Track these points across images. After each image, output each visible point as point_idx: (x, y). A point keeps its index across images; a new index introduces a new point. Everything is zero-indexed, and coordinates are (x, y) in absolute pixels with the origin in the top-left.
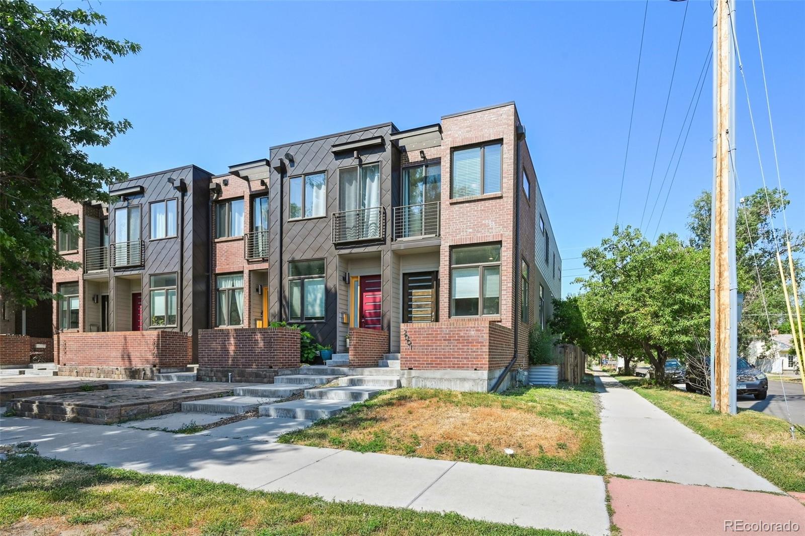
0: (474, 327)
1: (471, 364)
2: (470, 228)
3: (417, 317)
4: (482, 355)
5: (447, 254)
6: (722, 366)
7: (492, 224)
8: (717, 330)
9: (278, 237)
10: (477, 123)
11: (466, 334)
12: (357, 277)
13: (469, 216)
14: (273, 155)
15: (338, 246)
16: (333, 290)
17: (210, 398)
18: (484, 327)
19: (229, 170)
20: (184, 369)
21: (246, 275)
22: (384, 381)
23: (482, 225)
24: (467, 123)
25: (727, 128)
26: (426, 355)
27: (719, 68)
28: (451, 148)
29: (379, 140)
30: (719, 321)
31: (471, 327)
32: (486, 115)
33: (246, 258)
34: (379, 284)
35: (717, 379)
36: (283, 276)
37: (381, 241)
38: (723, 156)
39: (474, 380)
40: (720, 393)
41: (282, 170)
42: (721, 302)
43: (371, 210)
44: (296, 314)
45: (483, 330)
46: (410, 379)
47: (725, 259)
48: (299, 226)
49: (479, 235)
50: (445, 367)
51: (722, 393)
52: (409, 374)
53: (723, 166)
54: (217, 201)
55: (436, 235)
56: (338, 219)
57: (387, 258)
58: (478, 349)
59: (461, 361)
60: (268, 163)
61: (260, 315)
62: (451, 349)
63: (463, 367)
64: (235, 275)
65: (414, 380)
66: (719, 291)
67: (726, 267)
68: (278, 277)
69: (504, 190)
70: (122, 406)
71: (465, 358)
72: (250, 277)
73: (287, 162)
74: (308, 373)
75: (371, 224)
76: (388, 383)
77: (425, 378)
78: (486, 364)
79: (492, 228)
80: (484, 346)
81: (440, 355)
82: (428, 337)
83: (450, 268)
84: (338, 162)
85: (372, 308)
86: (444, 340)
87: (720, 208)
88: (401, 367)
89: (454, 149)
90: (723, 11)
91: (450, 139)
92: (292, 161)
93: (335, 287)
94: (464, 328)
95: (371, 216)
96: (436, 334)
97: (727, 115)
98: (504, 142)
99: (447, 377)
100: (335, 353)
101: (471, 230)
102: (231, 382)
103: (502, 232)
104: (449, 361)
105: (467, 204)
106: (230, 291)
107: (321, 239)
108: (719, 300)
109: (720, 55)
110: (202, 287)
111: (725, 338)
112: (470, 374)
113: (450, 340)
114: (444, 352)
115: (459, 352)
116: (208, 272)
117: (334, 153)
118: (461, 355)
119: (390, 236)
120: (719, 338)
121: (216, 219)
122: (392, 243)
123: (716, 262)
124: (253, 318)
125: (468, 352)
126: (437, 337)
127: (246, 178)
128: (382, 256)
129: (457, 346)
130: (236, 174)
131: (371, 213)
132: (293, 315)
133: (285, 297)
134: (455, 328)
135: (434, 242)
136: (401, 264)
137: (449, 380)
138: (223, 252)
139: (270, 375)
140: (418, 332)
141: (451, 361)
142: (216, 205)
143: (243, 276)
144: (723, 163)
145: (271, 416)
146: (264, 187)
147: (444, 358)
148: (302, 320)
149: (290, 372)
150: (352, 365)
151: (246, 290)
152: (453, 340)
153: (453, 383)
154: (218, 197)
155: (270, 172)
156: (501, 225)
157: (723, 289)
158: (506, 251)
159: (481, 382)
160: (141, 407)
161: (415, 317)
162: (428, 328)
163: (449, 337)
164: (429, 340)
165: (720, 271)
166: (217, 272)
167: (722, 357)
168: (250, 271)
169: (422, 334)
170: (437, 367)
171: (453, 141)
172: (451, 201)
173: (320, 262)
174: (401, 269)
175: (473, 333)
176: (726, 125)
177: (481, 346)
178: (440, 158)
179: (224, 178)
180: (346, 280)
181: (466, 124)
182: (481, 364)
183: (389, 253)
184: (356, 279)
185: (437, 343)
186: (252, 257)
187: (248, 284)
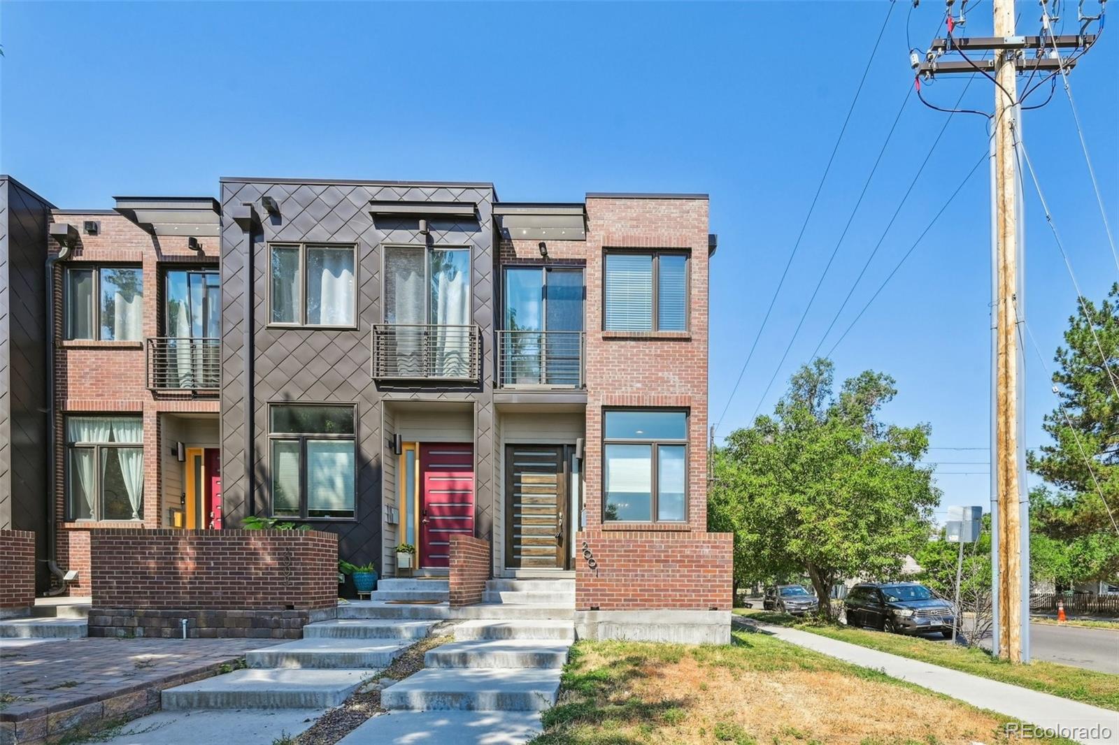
0: (709, 542)
1: (704, 601)
2: (639, 382)
3: (530, 519)
4: (723, 586)
5: (599, 418)
6: (1011, 601)
7: (673, 378)
8: (1003, 554)
9: (245, 352)
10: (648, 215)
11: (695, 552)
12: (414, 444)
13: (636, 362)
14: (228, 195)
15: (381, 384)
16: (373, 463)
17: (207, 677)
18: (725, 542)
19: (115, 204)
20: (29, 612)
21: (150, 420)
22: (549, 629)
23: (658, 379)
24: (632, 213)
25: (1014, 293)
26: (624, 585)
27: (1000, 211)
28: (603, 248)
29: (470, 210)
30: (1007, 542)
31: (704, 542)
32: (664, 207)
33: (151, 387)
34: (470, 460)
35: (1005, 617)
36: (257, 430)
37: (475, 386)
38: (1009, 328)
39: (709, 626)
40: (1009, 636)
41: (253, 227)
42: (1009, 518)
43: (448, 329)
44: (287, 503)
45: (724, 548)
46: (593, 628)
47: (1013, 462)
48: (292, 340)
49: (653, 394)
50: (659, 606)
51: (1011, 635)
52: (593, 617)
53: (1010, 342)
54: (66, 263)
55: (577, 387)
56: (382, 337)
57: (485, 415)
58: (715, 576)
59: (686, 596)
60: (217, 208)
61: (178, 500)
62: (668, 576)
63: (690, 605)
64: (116, 419)
65: (601, 628)
66: (1006, 503)
67: (1014, 472)
68: (245, 429)
69: (693, 329)
70: (48, 711)
71: (694, 591)
72: (159, 425)
73: (263, 214)
74: (357, 616)
75: (449, 354)
76: (556, 634)
77: (622, 625)
78: (728, 601)
79: (674, 386)
80: (726, 572)
81: (649, 585)
82: (629, 556)
83: (602, 441)
84: (381, 234)
85: (444, 499)
86: (657, 561)
87: (1006, 395)
88: (577, 605)
89: (608, 251)
90: (1006, 140)
91: (602, 233)
92: (275, 214)
93: (378, 456)
94: (692, 542)
95: (447, 339)
96: (641, 551)
97: (1014, 275)
98: (693, 255)
99: (662, 621)
100: (380, 578)
101: (639, 385)
102: (188, 636)
103: (690, 394)
104: (665, 596)
105: (633, 343)
106: (105, 451)
107: (345, 369)
108: (1006, 515)
109: (1003, 195)
110: (30, 436)
111: (1015, 564)
112: (704, 616)
113: (668, 561)
114: (657, 581)
115: (683, 581)
116: (46, 406)
117: (374, 214)
118: (686, 586)
119: (492, 379)
120: (1007, 564)
121: (63, 300)
122: (495, 391)
123: (1000, 466)
124: (165, 507)
125: (699, 581)
126: (643, 556)
127: (149, 228)
128: (475, 412)
129: (679, 571)
130: (131, 215)
131: (448, 334)
132: (282, 506)
133: (262, 470)
134: (677, 542)
135: (575, 398)
136: (502, 429)
137: (666, 627)
138: (87, 370)
139: (288, 623)
140: (610, 546)
141: (670, 596)
142: (63, 272)
143: (142, 422)
144: (1009, 337)
145: (412, 708)
146: (195, 253)
147: (657, 591)
148: (303, 515)
149: (323, 616)
150: (456, 602)
151: (152, 450)
152: (673, 561)
153: (672, 632)
154: (70, 255)
155: (221, 224)
156: (689, 382)
157: (1011, 501)
158: (697, 423)
159: (721, 629)
160: (88, 708)
161: (526, 519)
162: (629, 541)
163: (665, 556)
164: (629, 561)
165: (1007, 477)
166: (70, 407)
167: (1011, 589)
168: (159, 413)
169: (617, 551)
170: (644, 605)
171: (608, 237)
172: (604, 334)
173: (347, 411)
174: (502, 438)
175: (706, 551)
176: (1013, 288)
177: (720, 572)
178: (584, 261)
179: (89, 219)
180: (394, 446)
181: (629, 214)
182: (720, 601)
183: (490, 408)
184: (410, 448)
185: (643, 566)
186: (164, 386)
187: (154, 438)
